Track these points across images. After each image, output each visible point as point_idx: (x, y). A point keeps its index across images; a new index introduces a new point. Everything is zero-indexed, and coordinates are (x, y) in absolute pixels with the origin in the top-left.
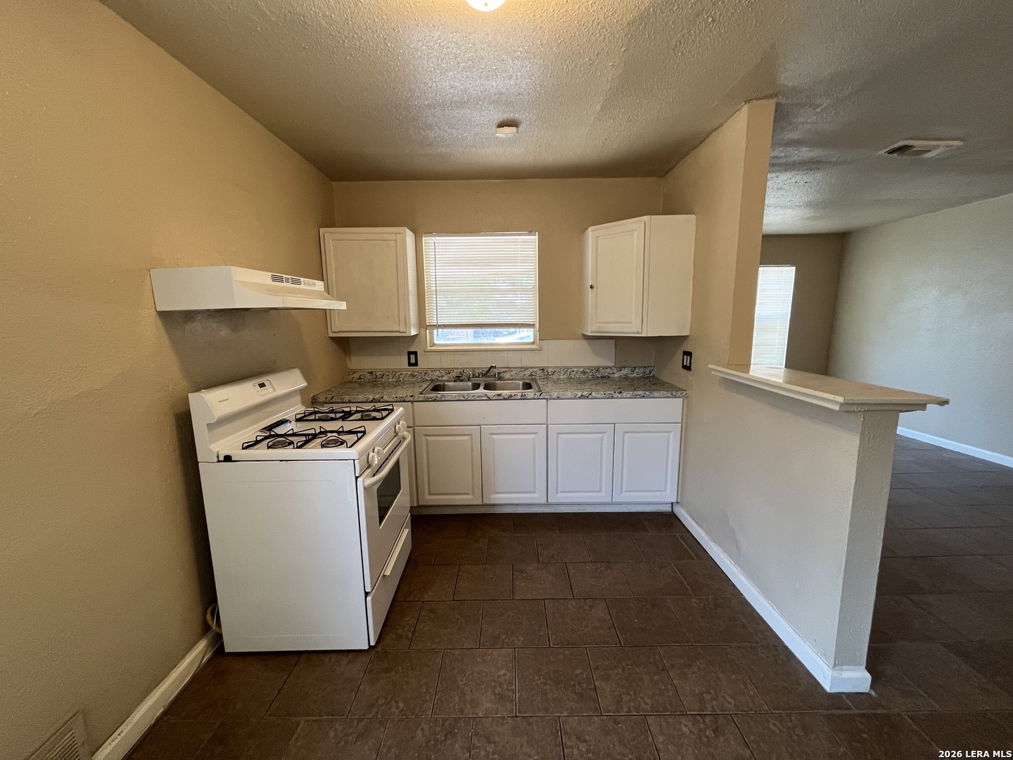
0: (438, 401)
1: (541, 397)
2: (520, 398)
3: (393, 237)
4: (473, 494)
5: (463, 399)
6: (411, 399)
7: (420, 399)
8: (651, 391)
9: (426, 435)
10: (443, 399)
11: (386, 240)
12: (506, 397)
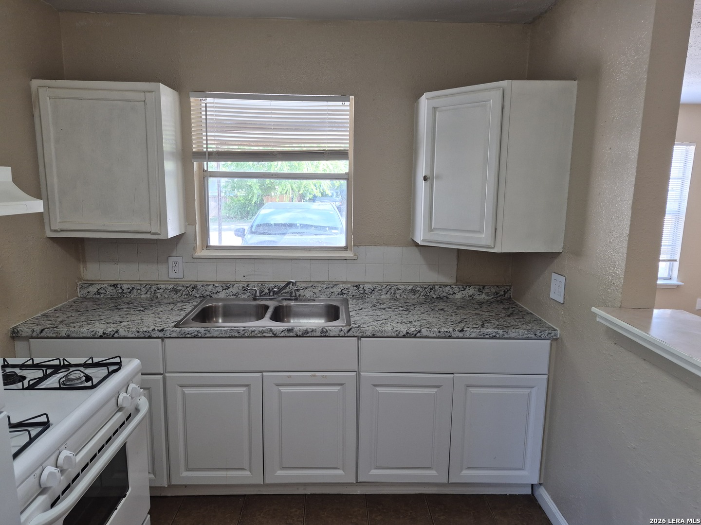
0: (201, 337)
1: (349, 334)
2: (319, 334)
3: (141, 96)
4: (251, 471)
5: (237, 335)
6: (161, 335)
7: (174, 335)
8: (505, 328)
9: (181, 386)
10: (208, 335)
11: (130, 101)
12: (299, 333)
